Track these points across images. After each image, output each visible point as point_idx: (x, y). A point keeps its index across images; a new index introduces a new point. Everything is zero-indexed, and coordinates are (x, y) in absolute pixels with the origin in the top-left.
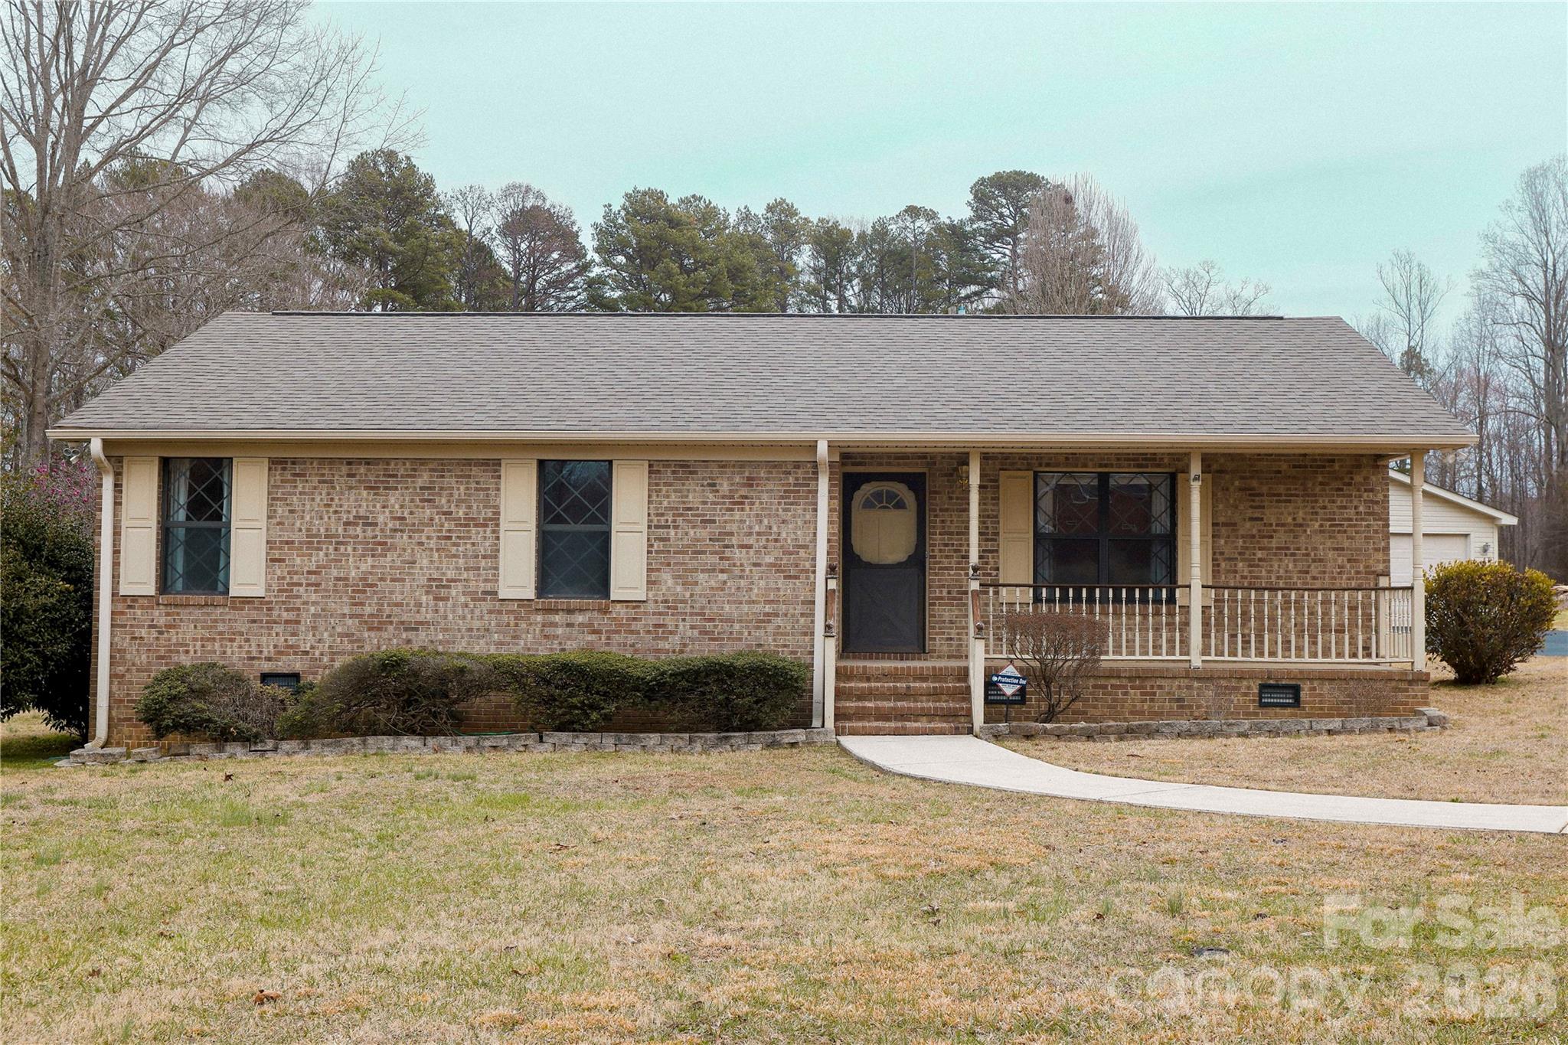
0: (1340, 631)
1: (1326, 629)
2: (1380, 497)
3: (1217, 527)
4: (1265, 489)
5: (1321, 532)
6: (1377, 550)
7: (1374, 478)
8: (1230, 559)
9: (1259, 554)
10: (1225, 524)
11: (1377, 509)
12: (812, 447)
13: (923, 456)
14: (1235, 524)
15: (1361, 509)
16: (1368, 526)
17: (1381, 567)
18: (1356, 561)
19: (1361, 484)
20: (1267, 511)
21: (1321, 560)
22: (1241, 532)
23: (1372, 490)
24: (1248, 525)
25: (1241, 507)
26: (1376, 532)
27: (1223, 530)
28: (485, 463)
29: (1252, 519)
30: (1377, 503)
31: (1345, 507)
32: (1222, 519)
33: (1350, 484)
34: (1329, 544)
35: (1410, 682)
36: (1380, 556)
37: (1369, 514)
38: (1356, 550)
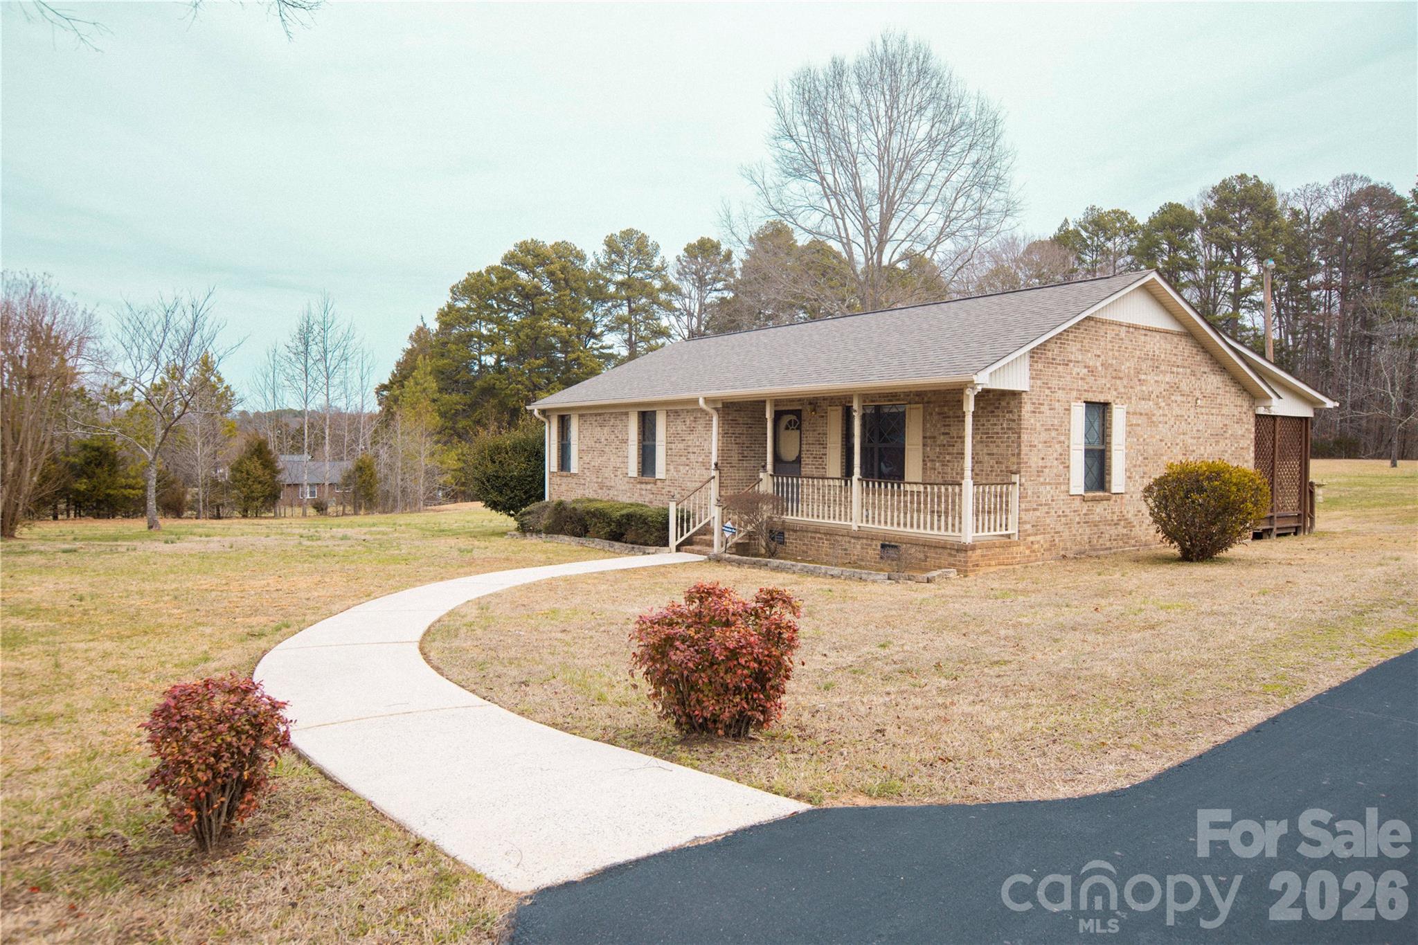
0: (989, 512)
1: (983, 512)
2: (1016, 417)
3: (927, 440)
4: (951, 413)
5: (982, 442)
6: (1013, 455)
7: (1012, 403)
8: (933, 461)
9: (948, 458)
10: (930, 438)
11: (1013, 425)
12: (696, 401)
13: (800, 400)
14: (934, 437)
15: (1005, 426)
16: (1008, 438)
17: (1014, 468)
18: (1001, 463)
19: (1005, 407)
20: (952, 428)
21: (981, 462)
22: (939, 442)
23: (1011, 412)
24: (942, 437)
25: (939, 426)
26: (1013, 442)
27: (929, 441)
28: (622, 414)
29: (944, 434)
30: (1014, 421)
31: (995, 425)
32: (928, 434)
33: (998, 408)
34: (985, 451)
35: (958, 551)
36: (1015, 459)
37: (1008, 429)
38: (1001, 454)
